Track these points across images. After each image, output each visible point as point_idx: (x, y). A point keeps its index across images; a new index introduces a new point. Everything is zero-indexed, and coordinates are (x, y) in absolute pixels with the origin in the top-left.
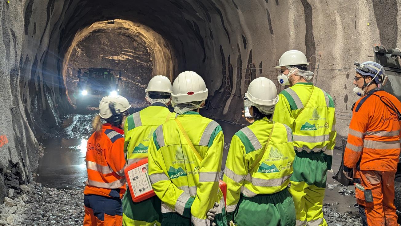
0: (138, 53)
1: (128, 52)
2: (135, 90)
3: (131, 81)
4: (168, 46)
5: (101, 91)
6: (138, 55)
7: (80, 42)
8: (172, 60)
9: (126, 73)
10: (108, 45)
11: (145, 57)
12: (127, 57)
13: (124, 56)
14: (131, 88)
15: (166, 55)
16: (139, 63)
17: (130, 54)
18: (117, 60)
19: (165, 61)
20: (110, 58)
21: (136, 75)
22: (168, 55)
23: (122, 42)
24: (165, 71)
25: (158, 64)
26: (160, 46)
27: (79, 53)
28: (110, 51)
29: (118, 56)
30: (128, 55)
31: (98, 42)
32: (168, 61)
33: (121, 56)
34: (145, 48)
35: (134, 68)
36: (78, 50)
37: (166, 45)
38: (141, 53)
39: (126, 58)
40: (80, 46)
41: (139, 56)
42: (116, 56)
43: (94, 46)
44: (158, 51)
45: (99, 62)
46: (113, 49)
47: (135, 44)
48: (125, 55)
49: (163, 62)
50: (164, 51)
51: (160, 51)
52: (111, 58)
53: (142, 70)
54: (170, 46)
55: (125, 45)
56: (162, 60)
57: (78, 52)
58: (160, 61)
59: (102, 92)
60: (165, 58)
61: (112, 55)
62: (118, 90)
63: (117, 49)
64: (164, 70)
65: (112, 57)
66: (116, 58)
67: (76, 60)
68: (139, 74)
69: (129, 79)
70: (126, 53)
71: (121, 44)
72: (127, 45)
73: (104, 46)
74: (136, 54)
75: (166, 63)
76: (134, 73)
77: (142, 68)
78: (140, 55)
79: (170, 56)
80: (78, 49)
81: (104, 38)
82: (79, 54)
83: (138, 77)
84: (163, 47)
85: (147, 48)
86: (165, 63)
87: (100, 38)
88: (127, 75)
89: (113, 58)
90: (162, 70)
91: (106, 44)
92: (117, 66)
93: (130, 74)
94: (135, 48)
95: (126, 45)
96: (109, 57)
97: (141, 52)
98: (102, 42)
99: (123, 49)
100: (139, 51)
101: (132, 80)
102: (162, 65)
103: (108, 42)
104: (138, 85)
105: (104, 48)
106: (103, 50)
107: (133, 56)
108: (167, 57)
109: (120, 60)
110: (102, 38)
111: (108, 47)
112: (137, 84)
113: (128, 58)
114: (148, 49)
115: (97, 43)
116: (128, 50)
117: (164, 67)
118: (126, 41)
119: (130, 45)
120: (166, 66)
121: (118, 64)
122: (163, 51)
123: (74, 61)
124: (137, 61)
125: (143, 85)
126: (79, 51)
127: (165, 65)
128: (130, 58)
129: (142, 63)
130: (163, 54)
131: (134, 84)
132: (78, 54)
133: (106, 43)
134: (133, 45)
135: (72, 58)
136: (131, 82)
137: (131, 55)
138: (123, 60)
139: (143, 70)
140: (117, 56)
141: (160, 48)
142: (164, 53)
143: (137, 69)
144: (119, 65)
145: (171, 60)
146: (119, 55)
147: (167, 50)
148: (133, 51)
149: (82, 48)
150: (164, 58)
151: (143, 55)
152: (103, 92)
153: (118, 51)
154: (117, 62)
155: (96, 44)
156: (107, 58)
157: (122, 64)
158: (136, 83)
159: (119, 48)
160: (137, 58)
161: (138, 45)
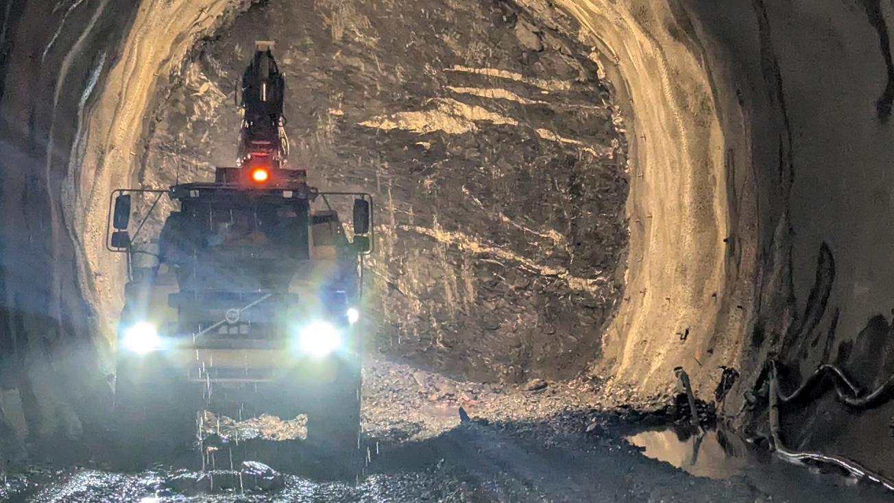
0: (543, 84)
1: (487, 83)
2: (537, 308)
3: (509, 255)
4: (689, 28)
5: (238, 324)
6: (543, 98)
7: (206, 39)
8: (721, 119)
9: (477, 207)
10: (370, 49)
11: (587, 110)
12: (481, 114)
13: (466, 110)
14: (515, 301)
15: (686, 87)
16: (556, 144)
17: (500, 93)
18: (424, 137)
19: (680, 121)
20: (387, 125)
21: (540, 220)
22: (697, 88)
23: (447, 26)
24: (688, 187)
25: (649, 144)
26: (647, 32)
27: (212, 104)
28: (384, 81)
29: (432, 113)
30: (487, 104)
31: (312, 36)
32: (701, 124)
33: (444, 108)
34: (578, 50)
35: (524, 176)
36: (204, 87)
37: (679, 28)
38: (563, 86)
39: (476, 122)
40: (216, 64)
41: (553, 107)
42: (419, 114)
43: (294, 59)
44: (640, 65)
45: (322, 148)
46: (399, 69)
47: (525, 35)
48: (472, 105)
49: (675, 134)
50: (674, 60)
51: (650, 64)
52: (393, 126)
53: (575, 190)
54: (699, 30)
55: (464, 41)
56: (668, 120)
57: (201, 98)
58: (656, 125)
59: (244, 330)
60: (684, 107)
61: (394, 106)
62: (353, 315)
63: (421, 68)
64: (682, 184)
65: (396, 120)
66: (416, 122)
67: (194, 144)
68: (559, 211)
69: (498, 243)
70: (473, 91)
71: (446, 39)
72: (481, 45)
73: (349, 53)
74: (530, 90)
75: (688, 136)
76: (527, 208)
77: (573, 177)
78: (556, 96)
79: (709, 91)
80: (201, 82)
81: (345, 12)
82: (212, 112)
83: (552, 232)
84: (665, 37)
85: (588, 50)
86: (684, 140)
87: (322, 8)
88: (487, 220)
89: (403, 125)
90: (670, 179)
91: (359, 44)
92: (429, 171)
93: (506, 214)
94: (526, 61)
95: (472, 45)
96: (382, 122)
97: (561, 78)
98: (338, 34)
99: (457, 68)
100: (552, 74)
101: (518, 250)
102: (669, 152)
103: (369, 33)
104: (555, 276)
105: (349, 70)
106: (346, 80)
107: (515, 110)
108: (690, 99)
109: (441, 132)
110: (336, 10)
111: (368, 61)
112: (547, 271)
113: (488, 123)
114: (593, 56)
115: (309, 41)
116: (483, 71)
117: (681, 165)
118: (473, 19)
119: (492, 40)
120: (692, 153)
121: (430, 156)
122: (666, 64)
123: (183, 151)
124: (543, 133)
125: (585, 278)
126: (207, 92)
127: (685, 149)
128: (497, 119)
129: (569, 147)
130: (665, 81)
131: (533, 275)
132: (203, 113)
133: (359, 37)
134: (514, 38)
135: (172, 138)
136: (511, 264)
137: (503, 100)
138: (459, 130)
139: (578, 186)
140: (426, 109)
141: (648, 44)
142: (674, 75)
143: (544, 181)
144: (438, 164)
145: (714, 112)
146: (433, 106)
147: (690, 58)
148: (517, 77)
149: (222, 73)
150: (672, 105)
151: (573, 96)
152: (254, 326)
153: (429, 80)
154: (427, 145)
155: (304, 49)
156: (368, 124)
157: (453, 157)
158: (543, 263)
159: (434, 66)
160: (544, 114)
161: (539, 35)
